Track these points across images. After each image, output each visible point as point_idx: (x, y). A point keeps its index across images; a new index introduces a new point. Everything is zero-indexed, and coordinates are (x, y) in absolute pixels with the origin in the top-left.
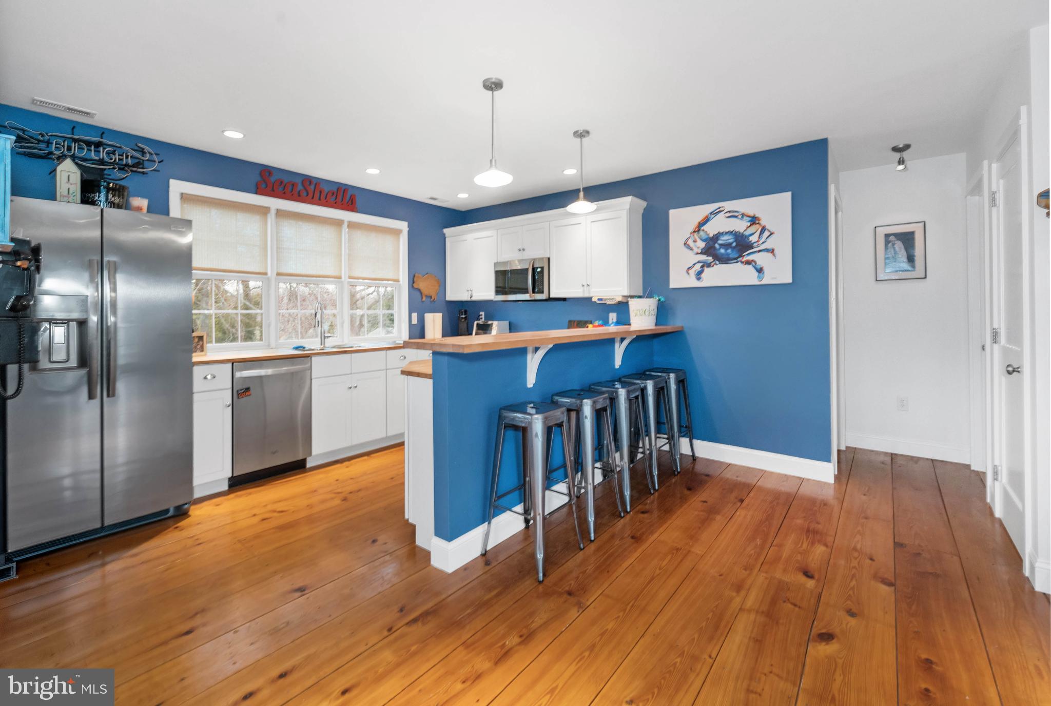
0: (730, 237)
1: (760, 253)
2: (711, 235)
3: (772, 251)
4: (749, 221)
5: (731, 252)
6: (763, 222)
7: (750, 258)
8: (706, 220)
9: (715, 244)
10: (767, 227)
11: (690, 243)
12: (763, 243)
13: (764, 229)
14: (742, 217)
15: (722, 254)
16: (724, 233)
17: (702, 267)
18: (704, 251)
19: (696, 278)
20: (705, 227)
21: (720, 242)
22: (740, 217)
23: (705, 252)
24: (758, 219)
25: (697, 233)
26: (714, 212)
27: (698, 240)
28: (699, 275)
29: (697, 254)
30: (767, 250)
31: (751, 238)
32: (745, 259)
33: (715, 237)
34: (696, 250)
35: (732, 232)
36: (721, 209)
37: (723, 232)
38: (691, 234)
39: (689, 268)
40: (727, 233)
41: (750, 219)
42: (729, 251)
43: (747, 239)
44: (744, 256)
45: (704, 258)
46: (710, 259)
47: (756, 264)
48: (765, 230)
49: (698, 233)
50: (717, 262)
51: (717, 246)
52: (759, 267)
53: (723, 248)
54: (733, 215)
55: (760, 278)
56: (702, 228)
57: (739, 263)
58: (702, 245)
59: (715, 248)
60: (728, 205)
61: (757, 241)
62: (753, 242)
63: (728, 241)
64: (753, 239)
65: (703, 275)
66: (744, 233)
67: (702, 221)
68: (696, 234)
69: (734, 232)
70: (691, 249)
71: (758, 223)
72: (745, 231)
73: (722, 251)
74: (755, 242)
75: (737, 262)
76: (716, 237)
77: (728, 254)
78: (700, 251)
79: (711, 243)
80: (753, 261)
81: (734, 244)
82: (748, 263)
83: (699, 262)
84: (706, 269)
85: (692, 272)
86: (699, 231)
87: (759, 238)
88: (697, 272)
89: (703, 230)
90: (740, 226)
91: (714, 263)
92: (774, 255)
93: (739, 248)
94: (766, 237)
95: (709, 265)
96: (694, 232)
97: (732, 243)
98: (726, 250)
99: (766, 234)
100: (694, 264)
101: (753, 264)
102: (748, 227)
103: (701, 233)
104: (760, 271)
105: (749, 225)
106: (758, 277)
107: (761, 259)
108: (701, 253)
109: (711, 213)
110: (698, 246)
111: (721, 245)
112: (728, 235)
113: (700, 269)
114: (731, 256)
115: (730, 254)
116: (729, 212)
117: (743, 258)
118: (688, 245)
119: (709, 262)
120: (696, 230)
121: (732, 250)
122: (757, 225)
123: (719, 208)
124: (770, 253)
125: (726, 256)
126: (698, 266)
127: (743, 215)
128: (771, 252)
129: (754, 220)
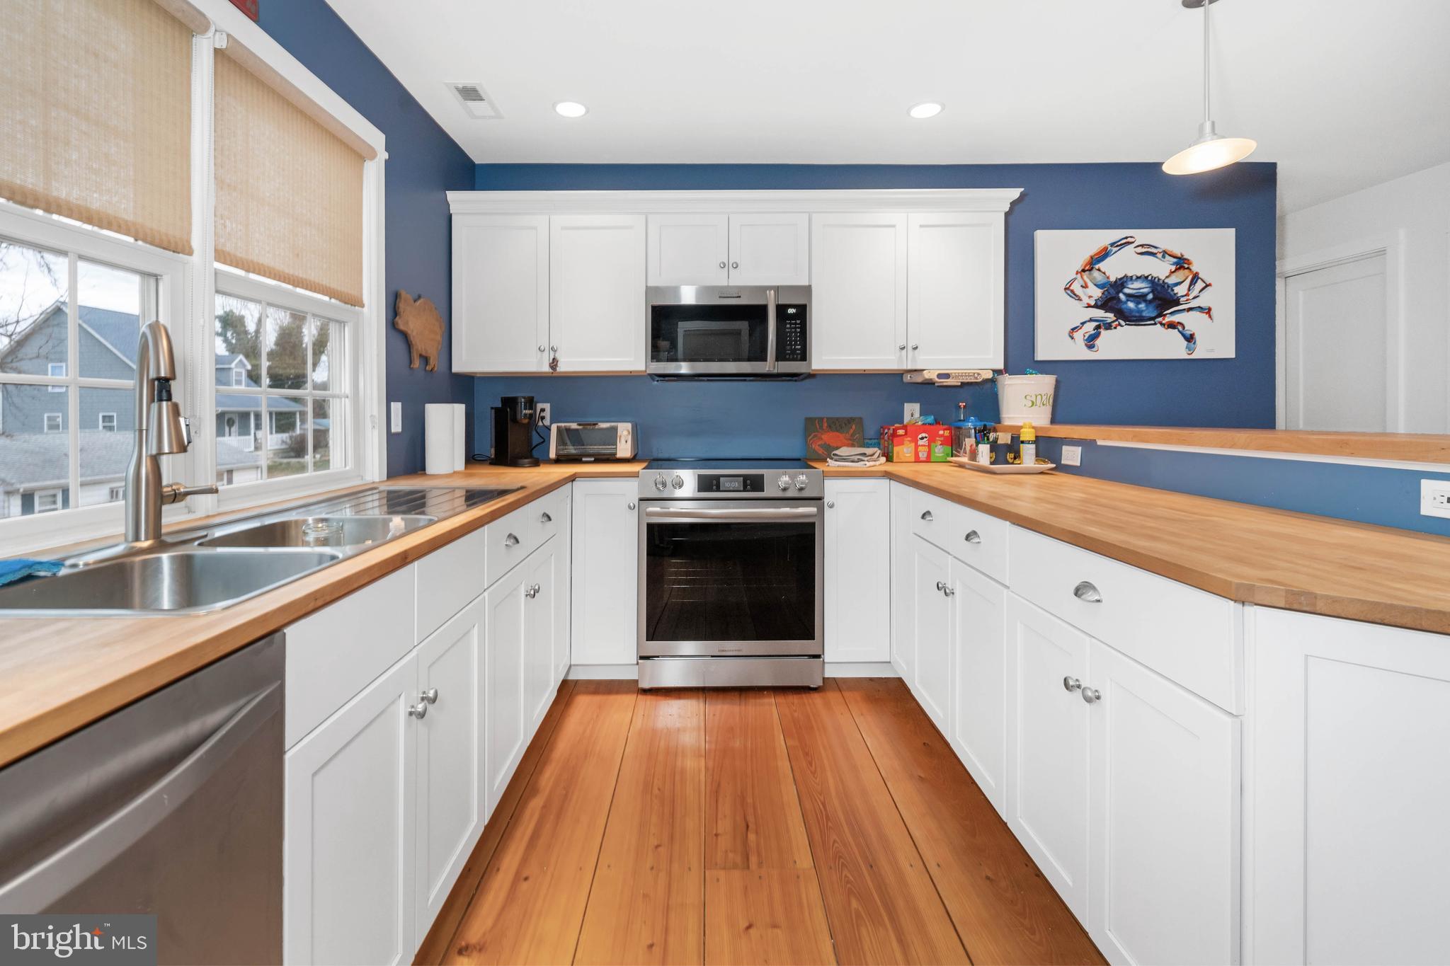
0: (1143, 285)
1: (1191, 313)
2: (1113, 279)
3: (1208, 311)
4: (1173, 264)
5: (1144, 309)
6: (1195, 268)
7: (1176, 318)
8: (1103, 255)
9: (1118, 293)
10: (1200, 276)
11: (1076, 287)
12: (1194, 298)
13: (1196, 278)
14: (1164, 257)
15: (1131, 310)
16: (1134, 278)
17: (1098, 327)
18: (1099, 303)
19: (1086, 344)
20: (1102, 266)
21: (1126, 291)
22: (1160, 256)
23: (1104, 304)
24: (1188, 261)
25: (1087, 273)
26: (1119, 243)
27: (1090, 284)
28: (1091, 341)
29: (1089, 306)
30: (1200, 309)
31: (1176, 289)
32: (1168, 319)
33: (1119, 283)
34: (1086, 300)
35: (1147, 277)
36: (1129, 240)
37: (1132, 277)
38: (1077, 273)
39: (1073, 329)
40: (1138, 278)
41: (1175, 260)
42: (1142, 306)
43: (1170, 290)
44: (1167, 314)
45: (1100, 313)
46: (1110, 316)
47: (1184, 328)
48: (1198, 278)
49: (1090, 274)
50: (1122, 323)
51: (1122, 296)
52: (1188, 333)
53: (1131, 301)
54: (1149, 251)
55: (1191, 350)
56: (1097, 267)
57: (1159, 325)
58: (1097, 293)
59: (1119, 299)
60: (1143, 236)
61: (1185, 295)
62: (1179, 295)
63: (1141, 291)
64: (1180, 290)
65: (1098, 342)
66: (1166, 281)
67: (1095, 255)
68: (1085, 276)
69: (1150, 278)
70: (1080, 299)
71: (1188, 268)
72: (1167, 277)
73: (1131, 305)
74: (1183, 296)
75: (1155, 324)
76: (1121, 284)
77: (1140, 311)
78: (1093, 303)
79: (1112, 291)
80: (1179, 323)
81: (1150, 296)
82: (1172, 326)
83: (1091, 320)
84: (1103, 332)
85: (1079, 335)
86: (1091, 270)
87: (1189, 290)
88: (1087, 335)
89: (1099, 270)
90: (1161, 269)
91: (1117, 323)
92: (1210, 317)
93: (1158, 302)
94: (1201, 288)
95: (1108, 326)
96: (1084, 271)
97: (1149, 293)
98: (1138, 303)
99: (1200, 285)
100: (1083, 324)
101: (1180, 328)
102: (1172, 272)
103: (1096, 274)
104: (1190, 338)
105: (1173, 270)
106: (1187, 348)
107: (1191, 321)
108: (1096, 306)
109: (1112, 245)
110: (1090, 294)
111: (1128, 296)
112: (1139, 281)
113: (1093, 332)
114: (1144, 314)
115: (1142, 311)
116: (1142, 246)
117: (1164, 319)
118: (1072, 291)
119: (1109, 321)
120: (1087, 268)
121: (1147, 306)
122: (1186, 271)
123: (1126, 238)
124: (1205, 314)
125: (1137, 314)
126: (1090, 327)
127: (1165, 253)
128: (1207, 313)
129: (1182, 263)
